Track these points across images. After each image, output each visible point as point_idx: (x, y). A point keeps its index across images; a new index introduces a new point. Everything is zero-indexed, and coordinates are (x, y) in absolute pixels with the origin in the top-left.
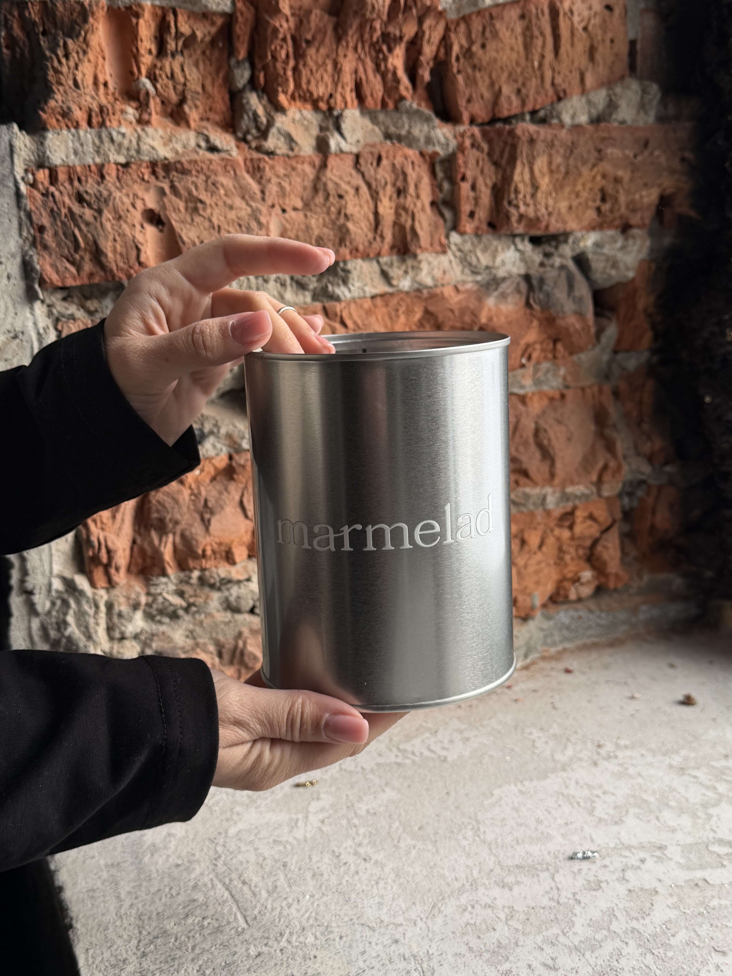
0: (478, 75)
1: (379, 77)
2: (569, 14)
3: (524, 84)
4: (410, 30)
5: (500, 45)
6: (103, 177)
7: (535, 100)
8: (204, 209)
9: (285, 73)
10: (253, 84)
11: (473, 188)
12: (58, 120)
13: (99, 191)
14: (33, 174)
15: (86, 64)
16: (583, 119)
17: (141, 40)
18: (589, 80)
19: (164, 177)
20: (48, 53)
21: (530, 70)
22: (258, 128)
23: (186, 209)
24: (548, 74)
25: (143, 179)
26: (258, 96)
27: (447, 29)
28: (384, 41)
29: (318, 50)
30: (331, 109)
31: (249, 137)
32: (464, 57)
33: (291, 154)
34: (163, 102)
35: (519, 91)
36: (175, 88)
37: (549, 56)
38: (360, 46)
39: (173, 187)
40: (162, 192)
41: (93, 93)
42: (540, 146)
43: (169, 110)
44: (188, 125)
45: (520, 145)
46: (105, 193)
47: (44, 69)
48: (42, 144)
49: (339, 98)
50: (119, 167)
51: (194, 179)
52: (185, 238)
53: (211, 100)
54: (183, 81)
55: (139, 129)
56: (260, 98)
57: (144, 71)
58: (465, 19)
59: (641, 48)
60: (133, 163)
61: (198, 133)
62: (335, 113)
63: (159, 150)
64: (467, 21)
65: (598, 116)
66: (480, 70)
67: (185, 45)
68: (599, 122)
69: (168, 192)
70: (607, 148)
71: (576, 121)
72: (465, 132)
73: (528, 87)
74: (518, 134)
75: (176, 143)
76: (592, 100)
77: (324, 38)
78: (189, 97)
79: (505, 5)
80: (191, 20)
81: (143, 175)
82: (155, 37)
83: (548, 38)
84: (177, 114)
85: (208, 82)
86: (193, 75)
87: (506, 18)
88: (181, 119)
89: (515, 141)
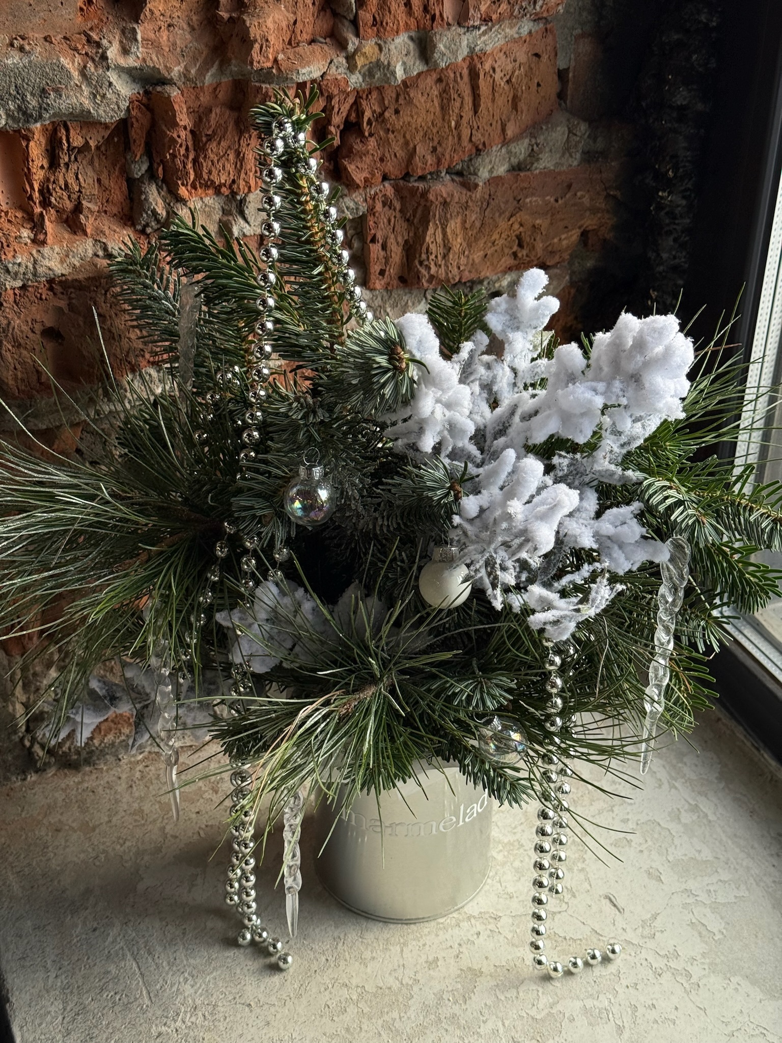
0: (391, 136)
2: (491, 72)
3: (439, 143)
4: (317, 108)
5: (415, 110)
7: (451, 161)
9: (185, 167)
10: (151, 175)
11: (384, 247)
16: (502, 170)
17: (33, 161)
18: (510, 133)
19: (62, 294)
21: (447, 130)
22: (158, 221)
23: (85, 323)
24: (466, 133)
25: (41, 299)
26: (157, 185)
27: (358, 97)
29: (219, 143)
30: (234, 194)
31: (149, 230)
32: (377, 120)
34: (57, 211)
35: (434, 149)
36: (69, 197)
37: (468, 113)
39: (71, 306)
40: (60, 311)
42: (454, 208)
43: (65, 216)
44: (85, 234)
45: (433, 207)
46: (4, 322)
49: (242, 183)
50: (17, 291)
53: (108, 192)
54: (77, 189)
55: (34, 252)
56: (159, 188)
57: (36, 187)
58: (377, 88)
59: (574, 76)
60: (30, 286)
61: (96, 240)
62: (238, 198)
63: (56, 269)
64: (380, 89)
65: (519, 164)
66: (393, 132)
67: (78, 152)
68: (520, 170)
69: (66, 311)
70: (526, 197)
71: (495, 174)
72: (376, 194)
73: (444, 145)
74: (431, 197)
75: (73, 257)
76: (513, 150)
77: (226, 132)
78: (85, 203)
79: (419, 75)
80: (84, 132)
81: (41, 294)
82: (47, 150)
83: (466, 98)
84: (72, 223)
85: (104, 176)
86: (88, 178)
87: (421, 86)
88: (77, 227)
89: (428, 204)
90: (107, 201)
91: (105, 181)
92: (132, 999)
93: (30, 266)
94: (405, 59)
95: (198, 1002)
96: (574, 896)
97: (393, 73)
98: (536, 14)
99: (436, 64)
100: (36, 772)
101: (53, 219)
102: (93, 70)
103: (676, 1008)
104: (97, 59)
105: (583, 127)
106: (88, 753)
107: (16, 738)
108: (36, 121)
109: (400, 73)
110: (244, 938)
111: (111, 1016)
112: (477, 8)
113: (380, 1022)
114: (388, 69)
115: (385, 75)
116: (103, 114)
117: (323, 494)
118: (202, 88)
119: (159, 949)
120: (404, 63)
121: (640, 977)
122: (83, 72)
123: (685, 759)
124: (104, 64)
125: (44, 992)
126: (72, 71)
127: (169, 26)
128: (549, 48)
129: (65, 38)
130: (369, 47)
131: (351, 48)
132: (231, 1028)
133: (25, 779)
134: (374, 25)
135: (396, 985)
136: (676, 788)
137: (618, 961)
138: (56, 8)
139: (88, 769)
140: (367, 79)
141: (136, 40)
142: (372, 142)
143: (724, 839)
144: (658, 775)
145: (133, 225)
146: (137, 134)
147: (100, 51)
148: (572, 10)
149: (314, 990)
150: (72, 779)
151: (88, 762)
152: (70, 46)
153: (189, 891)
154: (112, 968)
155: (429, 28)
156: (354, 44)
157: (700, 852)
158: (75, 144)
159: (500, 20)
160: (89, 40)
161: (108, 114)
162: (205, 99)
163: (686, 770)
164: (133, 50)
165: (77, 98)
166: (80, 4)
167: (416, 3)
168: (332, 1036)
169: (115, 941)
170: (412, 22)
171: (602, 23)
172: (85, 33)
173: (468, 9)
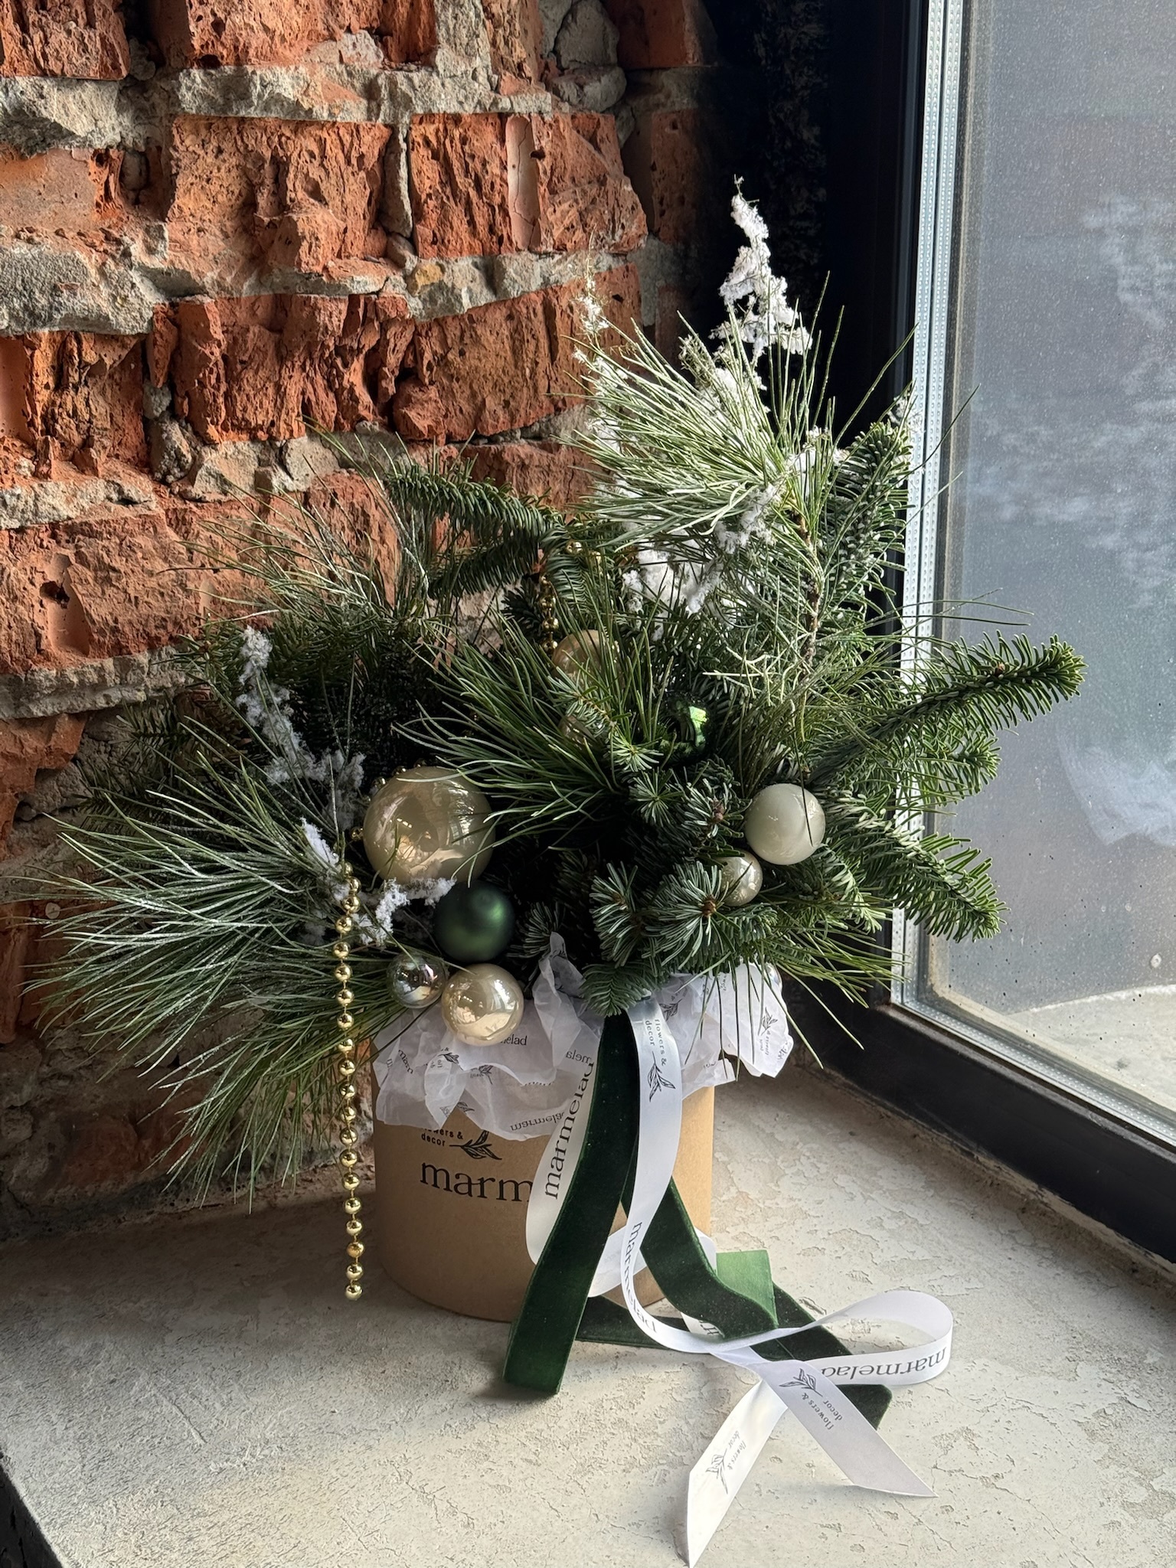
0: (456, 385)
1: (331, 395)
2: (568, 312)
3: (512, 396)
4: (370, 340)
5: (483, 351)
7: (527, 418)
8: (118, 579)
9: (215, 401)
17: (37, 375)
19: (68, 542)
21: (521, 380)
22: (181, 468)
23: (95, 579)
24: (543, 383)
25: (42, 546)
26: (180, 425)
27: (417, 333)
28: (337, 354)
29: (257, 372)
30: (272, 439)
31: (170, 479)
32: (438, 365)
33: (223, 498)
34: (62, 445)
35: (507, 404)
36: (77, 427)
37: (544, 362)
38: (308, 363)
39: (79, 555)
40: (65, 562)
42: (533, 473)
43: (70, 453)
44: (95, 472)
45: (509, 471)
49: (282, 425)
50: (13, 534)
51: (106, 543)
52: (95, 617)
53: (121, 432)
54: (87, 417)
55: (35, 485)
56: (183, 428)
57: (39, 410)
58: (438, 320)
59: (660, 335)
60: (29, 528)
61: (108, 482)
62: (278, 444)
63: (61, 508)
64: (440, 323)
66: (458, 380)
67: (89, 375)
69: (72, 560)
73: (518, 398)
74: (507, 457)
75: (82, 497)
77: (264, 358)
78: (96, 437)
79: (487, 306)
80: (98, 346)
81: (42, 540)
82: (53, 367)
83: (542, 340)
84: (80, 459)
85: (117, 411)
86: (100, 408)
87: (489, 321)
88: (86, 465)
89: (504, 466)
90: (120, 444)
91: (119, 419)
92: (178, 1441)
93: (31, 502)
94: (471, 285)
95: (268, 1436)
97: (458, 298)
98: (616, 246)
99: (506, 293)
100: (4, 1239)
101: (57, 454)
102: (113, 267)
104: (118, 256)
106: (77, 1208)
108: (44, 325)
109: (466, 302)
112: (549, 232)
114: (452, 292)
115: (449, 300)
116: (123, 323)
118: (238, 300)
119: (205, 1392)
120: (470, 290)
122: (102, 271)
124: (127, 261)
126: (88, 266)
127: (199, 230)
128: (631, 290)
129: (80, 234)
130: (430, 265)
131: (409, 266)
132: (320, 1456)
134: (434, 242)
136: (873, 1199)
138: (69, 200)
140: (428, 306)
141: (163, 238)
142: (433, 393)
144: (848, 1189)
145: (152, 472)
146: (160, 355)
147: (122, 248)
148: (653, 257)
152: (86, 243)
154: (145, 1415)
155: (496, 252)
156: (412, 262)
157: (913, 1252)
158: (87, 360)
159: (575, 250)
160: (108, 237)
161: (129, 322)
162: (242, 315)
163: (882, 1182)
164: (160, 248)
165: (94, 299)
166: (96, 198)
167: (481, 221)
168: (460, 1452)
169: (143, 1390)
170: (477, 244)
171: (688, 277)
172: (103, 230)
173: (540, 232)
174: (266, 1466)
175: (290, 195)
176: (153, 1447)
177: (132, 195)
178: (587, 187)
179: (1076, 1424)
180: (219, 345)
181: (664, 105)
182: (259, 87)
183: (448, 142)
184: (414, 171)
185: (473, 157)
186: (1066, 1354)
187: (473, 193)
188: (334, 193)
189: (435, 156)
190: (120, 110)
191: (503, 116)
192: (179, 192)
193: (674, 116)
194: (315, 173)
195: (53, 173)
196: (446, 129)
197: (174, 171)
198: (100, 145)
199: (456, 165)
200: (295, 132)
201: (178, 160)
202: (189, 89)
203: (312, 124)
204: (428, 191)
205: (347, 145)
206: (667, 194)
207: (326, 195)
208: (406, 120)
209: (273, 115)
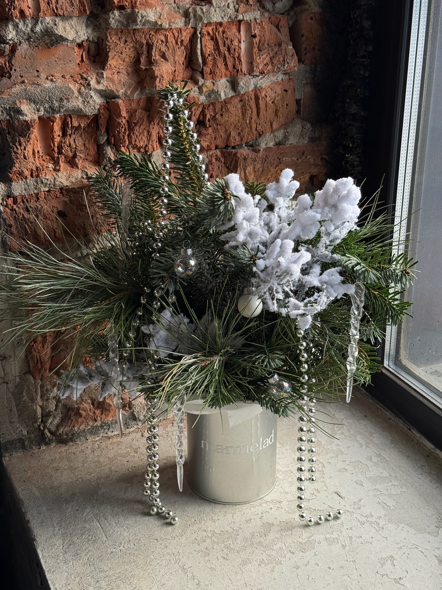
0: (219, 127)
2: (265, 97)
3: (241, 131)
5: (230, 114)
6: (38, 199)
7: (248, 139)
8: (85, 209)
9: (124, 138)
10: (108, 142)
12: (17, 177)
13: (36, 206)
14: (6, 201)
15: (29, 145)
16: (271, 144)
17: (55, 132)
18: (274, 127)
19: (67, 195)
20: (11, 144)
21: (245, 124)
22: (111, 164)
23: (77, 209)
24: (254, 126)
25: (57, 197)
27: (204, 108)
29: (140, 127)
30: (146, 152)
31: (107, 168)
32: (212, 119)
34: (65, 157)
35: (239, 134)
36: (71, 150)
37: (254, 116)
38: (160, 122)
39: (70, 200)
40: (65, 203)
41: (33, 161)
42: (249, 161)
43: (68, 160)
44: (78, 168)
45: (239, 160)
46: (40, 207)
47: (10, 153)
48: (10, 188)
49: (150, 146)
50: (46, 193)
51: (81, 195)
52: (77, 224)
53: (88, 150)
54: (74, 146)
55: (54, 174)
56: (112, 148)
57: (56, 145)
58: (212, 103)
59: (303, 103)
60: (52, 191)
61: (82, 171)
62: (148, 153)
63: (64, 183)
64: (213, 104)
65: (279, 142)
66: (220, 125)
67: (75, 130)
68: (280, 145)
69: (68, 202)
70: (283, 157)
71: (268, 146)
72: (212, 154)
73: (244, 132)
74: (238, 155)
75: (72, 178)
76: (276, 135)
77: (143, 122)
78: (78, 154)
79: (232, 97)
80: (79, 120)
81: (57, 195)
82: (61, 128)
83: (254, 109)
84: (72, 162)
85: (87, 142)
86: (80, 142)
87: (233, 103)
88: (74, 165)
89: (237, 159)
90: (88, 154)
91: (87, 145)
92: (98, 538)
93: (53, 181)
94: (225, 89)
95: (131, 539)
96: (319, 493)
97: (220, 95)
98: (285, 71)
99: (239, 92)
100: (46, 445)
101: (63, 161)
102: (84, 90)
103: (372, 538)
104: (86, 85)
105: (309, 125)
106: (72, 435)
107: (36, 425)
108: (57, 113)
109: (223, 96)
110: (153, 511)
111: (87, 545)
112: (257, 67)
113: (223, 545)
114: (217, 93)
115: (216, 96)
116: (88, 111)
117: (192, 262)
118: (133, 100)
119: (110, 517)
120: (225, 91)
121: (353, 525)
122: (79, 91)
123: (373, 435)
124: (89, 87)
125: (53, 536)
126: (74, 90)
127: (118, 72)
128: (291, 87)
129: (71, 76)
130: (209, 83)
131: (200, 83)
132: (148, 549)
133: (40, 448)
134: (211, 74)
135: (230, 530)
136: (369, 447)
137: (343, 517)
138: (67, 63)
139: (71, 444)
140: (208, 98)
141: (103, 77)
142: (210, 130)
143: (394, 468)
144: (360, 442)
145: (100, 165)
146: (102, 121)
147: (87, 82)
148: (301, 72)
149: (189, 533)
150: (63, 449)
151: (71, 440)
152: (73, 80)
153: (125, 494)
154: (87, 526)
155: (236, 76)
156: (202, 82)
157: (382, 473)
158: (74, 125)
159: (268, 73)
160: (82, 77)
161: (90, 111)
162: (134, 105)
163: (374, 440)
164: (102, 82)
165: (77, 103)
166: (78, 62)
167: (230, 64)
168: (199, 552)
169: (88, 515)
170: (228, 73)
171: (316, 79)
172: (80, 74)
173: (253, 67)
174: (128, 552)
175: (154, 58)
176: (89, 540)
177: (92, 59)
178: (273, 48)
179: (434, 557)
180: (125, 118)
181: (308, 10)
182: (140, 18)
183: (217, 33)
184: (203, 45)
185: (227, 39)
186: (436, 524)
187: (226, 53)
188: (171, 56)
189: (212, 39)
190: (87, 26)
191: (240, 22)
192: (110, 58)
193: (312, 15)
194: (163, 49)
195: (61, 53)
196: (216, 28)
197: (108, 50)
198: (79, 41)
199: (220, 42)
200: (156, 32)
201: (110, 46)
202: (113, 19)
203: (162, 29)
204: (209, 53)
205: (176, 36)
206: (308, 47)
207: (167, 57)
208: (200, 25)
209: (147, 27)
